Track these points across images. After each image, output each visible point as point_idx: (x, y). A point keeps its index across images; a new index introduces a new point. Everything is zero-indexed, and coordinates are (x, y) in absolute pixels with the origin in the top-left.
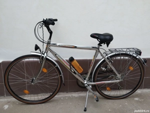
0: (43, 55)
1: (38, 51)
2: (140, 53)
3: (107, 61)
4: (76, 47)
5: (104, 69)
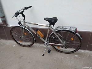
0: (22, 27)
1: (21, 25)
3: (55, 34)
4: (37, 25)
5: (53, 37)
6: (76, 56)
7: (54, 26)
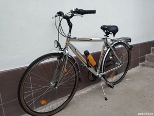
2: (130, 40)
4: (91, 40)
6: (127, 79)
7: (114, 36)
